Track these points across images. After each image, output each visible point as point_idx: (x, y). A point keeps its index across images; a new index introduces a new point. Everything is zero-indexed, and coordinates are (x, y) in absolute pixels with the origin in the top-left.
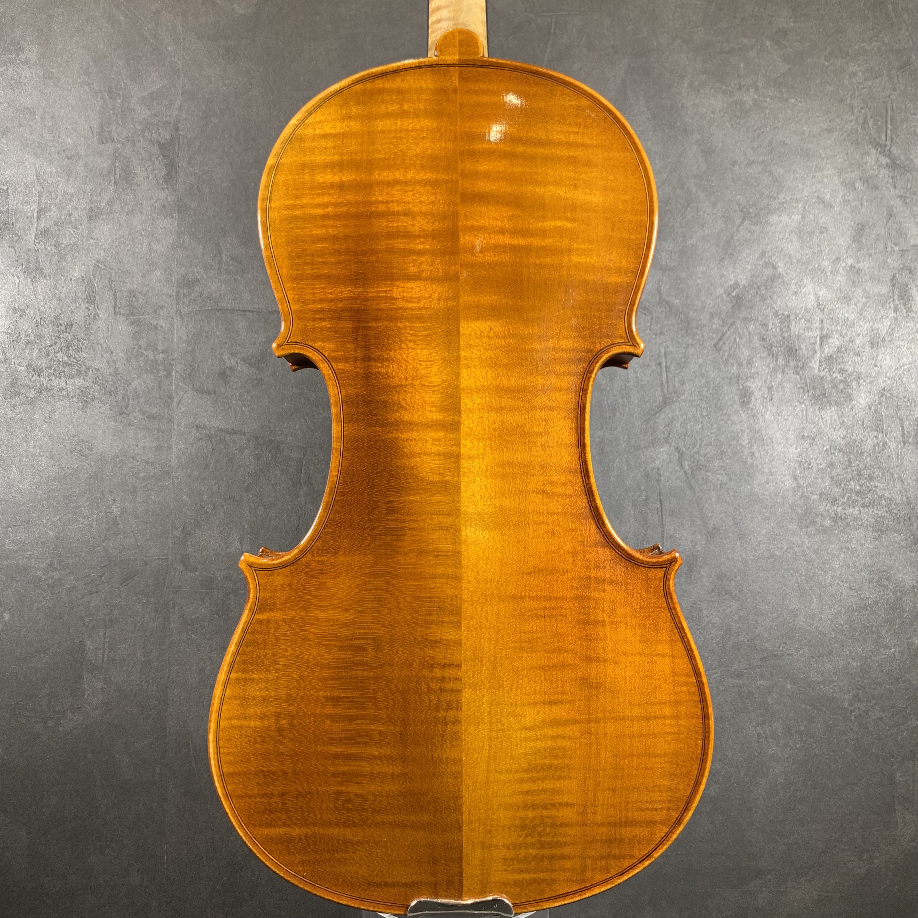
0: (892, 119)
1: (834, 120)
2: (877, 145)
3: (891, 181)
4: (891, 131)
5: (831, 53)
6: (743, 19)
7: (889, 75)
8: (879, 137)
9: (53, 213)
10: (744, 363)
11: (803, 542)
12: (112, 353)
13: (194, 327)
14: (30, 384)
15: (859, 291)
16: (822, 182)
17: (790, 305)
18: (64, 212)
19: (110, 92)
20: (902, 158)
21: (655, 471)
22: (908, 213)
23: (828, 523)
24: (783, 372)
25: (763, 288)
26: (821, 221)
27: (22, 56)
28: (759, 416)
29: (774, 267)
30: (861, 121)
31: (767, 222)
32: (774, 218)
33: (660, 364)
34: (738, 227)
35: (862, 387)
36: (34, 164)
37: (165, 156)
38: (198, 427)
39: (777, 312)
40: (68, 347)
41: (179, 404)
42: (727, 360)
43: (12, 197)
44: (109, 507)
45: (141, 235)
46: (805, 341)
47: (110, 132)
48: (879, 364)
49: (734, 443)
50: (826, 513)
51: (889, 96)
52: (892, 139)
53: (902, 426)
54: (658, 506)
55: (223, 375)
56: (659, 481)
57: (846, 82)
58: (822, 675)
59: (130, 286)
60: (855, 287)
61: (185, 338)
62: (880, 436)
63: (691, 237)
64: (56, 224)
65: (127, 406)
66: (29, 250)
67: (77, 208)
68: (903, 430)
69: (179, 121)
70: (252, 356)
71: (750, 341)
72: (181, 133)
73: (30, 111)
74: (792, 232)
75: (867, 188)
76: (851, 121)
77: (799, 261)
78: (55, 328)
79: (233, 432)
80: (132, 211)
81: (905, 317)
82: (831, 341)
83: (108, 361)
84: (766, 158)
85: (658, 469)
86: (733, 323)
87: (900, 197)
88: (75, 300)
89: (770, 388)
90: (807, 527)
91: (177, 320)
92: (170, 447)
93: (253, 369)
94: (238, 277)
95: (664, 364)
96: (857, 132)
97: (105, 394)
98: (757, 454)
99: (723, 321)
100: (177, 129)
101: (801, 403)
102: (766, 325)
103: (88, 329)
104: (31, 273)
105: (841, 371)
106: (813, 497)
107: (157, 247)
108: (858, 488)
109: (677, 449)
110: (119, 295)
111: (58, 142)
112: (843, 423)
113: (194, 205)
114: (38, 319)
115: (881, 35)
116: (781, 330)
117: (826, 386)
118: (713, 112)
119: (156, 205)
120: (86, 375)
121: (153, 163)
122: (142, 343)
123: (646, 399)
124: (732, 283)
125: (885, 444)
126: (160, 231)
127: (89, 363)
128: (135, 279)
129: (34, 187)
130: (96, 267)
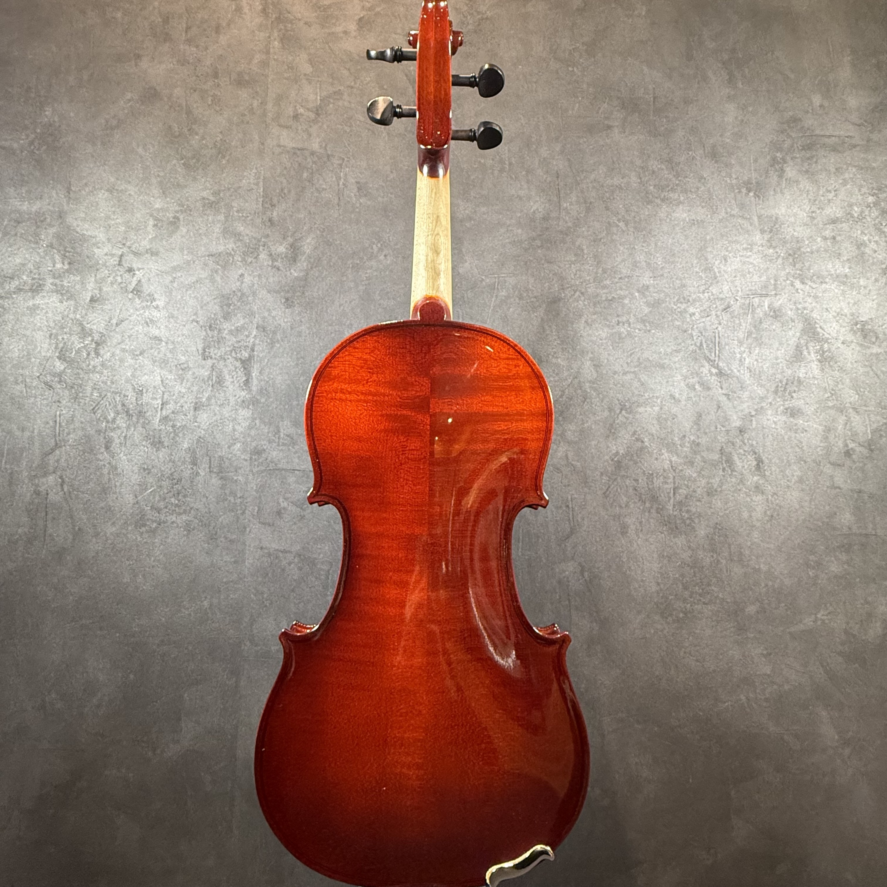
0: (719, 343)
1: (680, 344)
2: (709, 360)
3: (719, 384)
4: (719, 351)
5: (677, 300)
6: (621, 278)
7: (716, 315)
8: (711, 355)
9: (171, 406)
10: (624, 506)
11: (664, 629)
12: (207, 498)
13: (261, 481)
14: (154, 518)
15: (698, 457)
16: (673, 385)
17: (653, 466)
18: (179, 405)
19: (210, 327)
20: (726, 369)
21: (565, 579)
22: (730, 404)
23: (681, 615)
24: (649, 512)
25: (635, 455)
26: (672, 411)
27: (154, 304)
28: (634, 542)
29: (642, 442)
30: (698, 344)
31: (637, 412)
32: (641, 410)
33: (568, 506)
34: (618, 415)
35: (702, 522)
36: (160, 373)
37: (245, 368)
38: (262, 548)
39: (644, 471)
40: (178, 494)
41: (250, 532)
42: (612, 503)
43: (145, 395)
44: (202, 602)
45: (228, 420)
46: (663, 492)
47: (210, 353)
48: (713, 507)
49: (617, 560)
50: (679, 609)
51: (717, 328)
52: (719, 356)
53: (730, 548)
54: (567, 602)
55: (279, 513)
56: (568, 586)
57: (688, 320)
58: (679, 721)
59: (220, 454)
60: (695, 454)
61: (255, 488)
62: (715, 556)
63: (587, 421)
64: (173, 412)
65: (216, 534)
66: (155, 429)
67: (186, 402)
68: (730, 552)
69: (254, 345)
70: (298, 500)
71: (627, 491)
72: (255, 353)
73: (158, 339)
74: (653, 418)
75: (703, 388)
76: (692, 345)
77: (658, 438)
78: (171, 482)
79: (285, 552)
80: (223, 404)
81: (730, 475)
82: (681, 491)
83: (204, 504)
84: (636, 369)
85: (568, 578)
86: (616, 479)
87: (725, 395)
88: (184, 463)
89: (641, 523)
90: (667, 618)
91: (251, 477)
92: (244, 561)
93: (299, 509)
94: (291, 448)
95: (570, 506)
96: (696, 351)
97: (202, 526)
98: (632, 568)
99: (609, 477)
100: (253, 351)
101: (662, 533)
102: (638, 480)
103: (192, 482)
104: (156, 445)
105: (688, 511)
106: (670, 598)
107: (239, 428)
108: (701, 591)
109: (580, 564)
110: (213, 459)
111: (176, 359)
112: (689, 547)
113: (263, 400)
114: (159, 475)
115: (710, 288)
116: (647, 484)
117: (678, 522)
118: (601, 340)
119: (239, 400)
120: (190, 512)
121: (237, 372)
122: (227, 492)
123: (559, 529)
124: (614, 452)
125: (718, 561)
126: (240, 418)
127: (192, 505)
128: (223, 449)
129: (160, 388)
130: (198, 441)
